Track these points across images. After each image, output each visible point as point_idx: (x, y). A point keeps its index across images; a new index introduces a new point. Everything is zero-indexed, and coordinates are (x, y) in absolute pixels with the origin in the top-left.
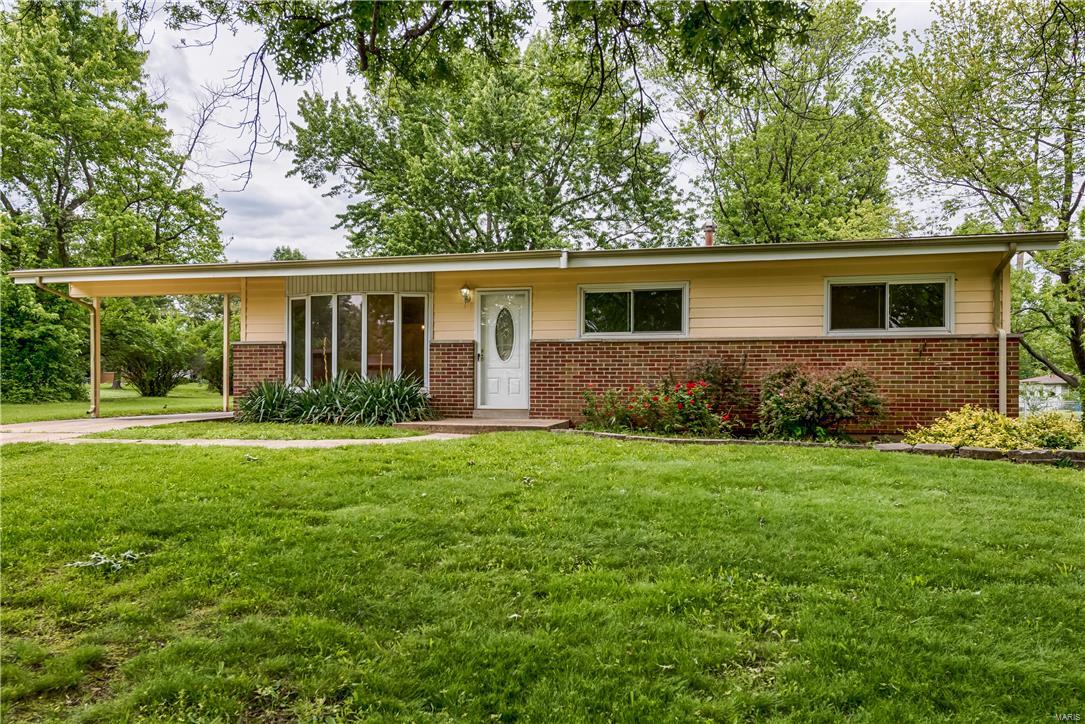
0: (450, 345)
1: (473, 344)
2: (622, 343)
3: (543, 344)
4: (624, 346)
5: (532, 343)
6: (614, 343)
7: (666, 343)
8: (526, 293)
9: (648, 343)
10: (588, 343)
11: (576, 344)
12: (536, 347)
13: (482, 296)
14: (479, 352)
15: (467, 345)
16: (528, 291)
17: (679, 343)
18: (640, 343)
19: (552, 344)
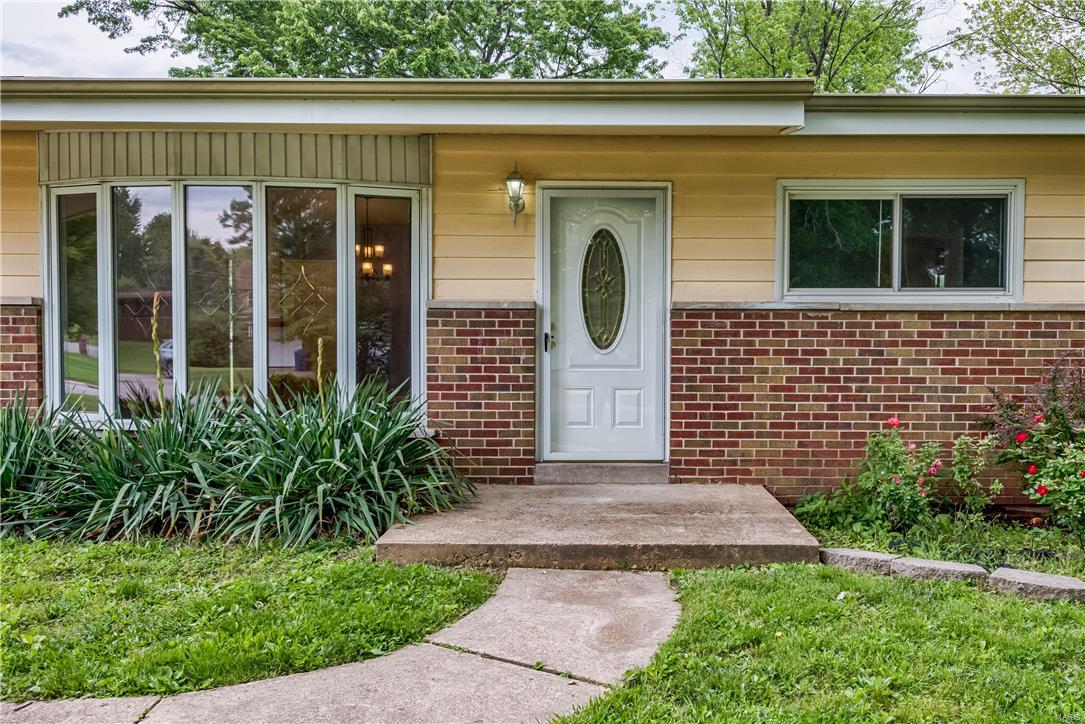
0: (477, 312)
1: (531, 313)
2: (882, 313)
3: (702, 313)
4: (888, 319)
5: (676, 311)
6: (864, 313)
7: (981, 313)
8: (658, 194)
9: (940, 314)
10: (806, 312)
11: (778, 313)
12: (685, 319)
13: (553, 200)
14: (547, 329)
15: (518, 312)
16: (665, 189)
17: (1008, 313)
18: (924, 314)
19: (723, 313)
